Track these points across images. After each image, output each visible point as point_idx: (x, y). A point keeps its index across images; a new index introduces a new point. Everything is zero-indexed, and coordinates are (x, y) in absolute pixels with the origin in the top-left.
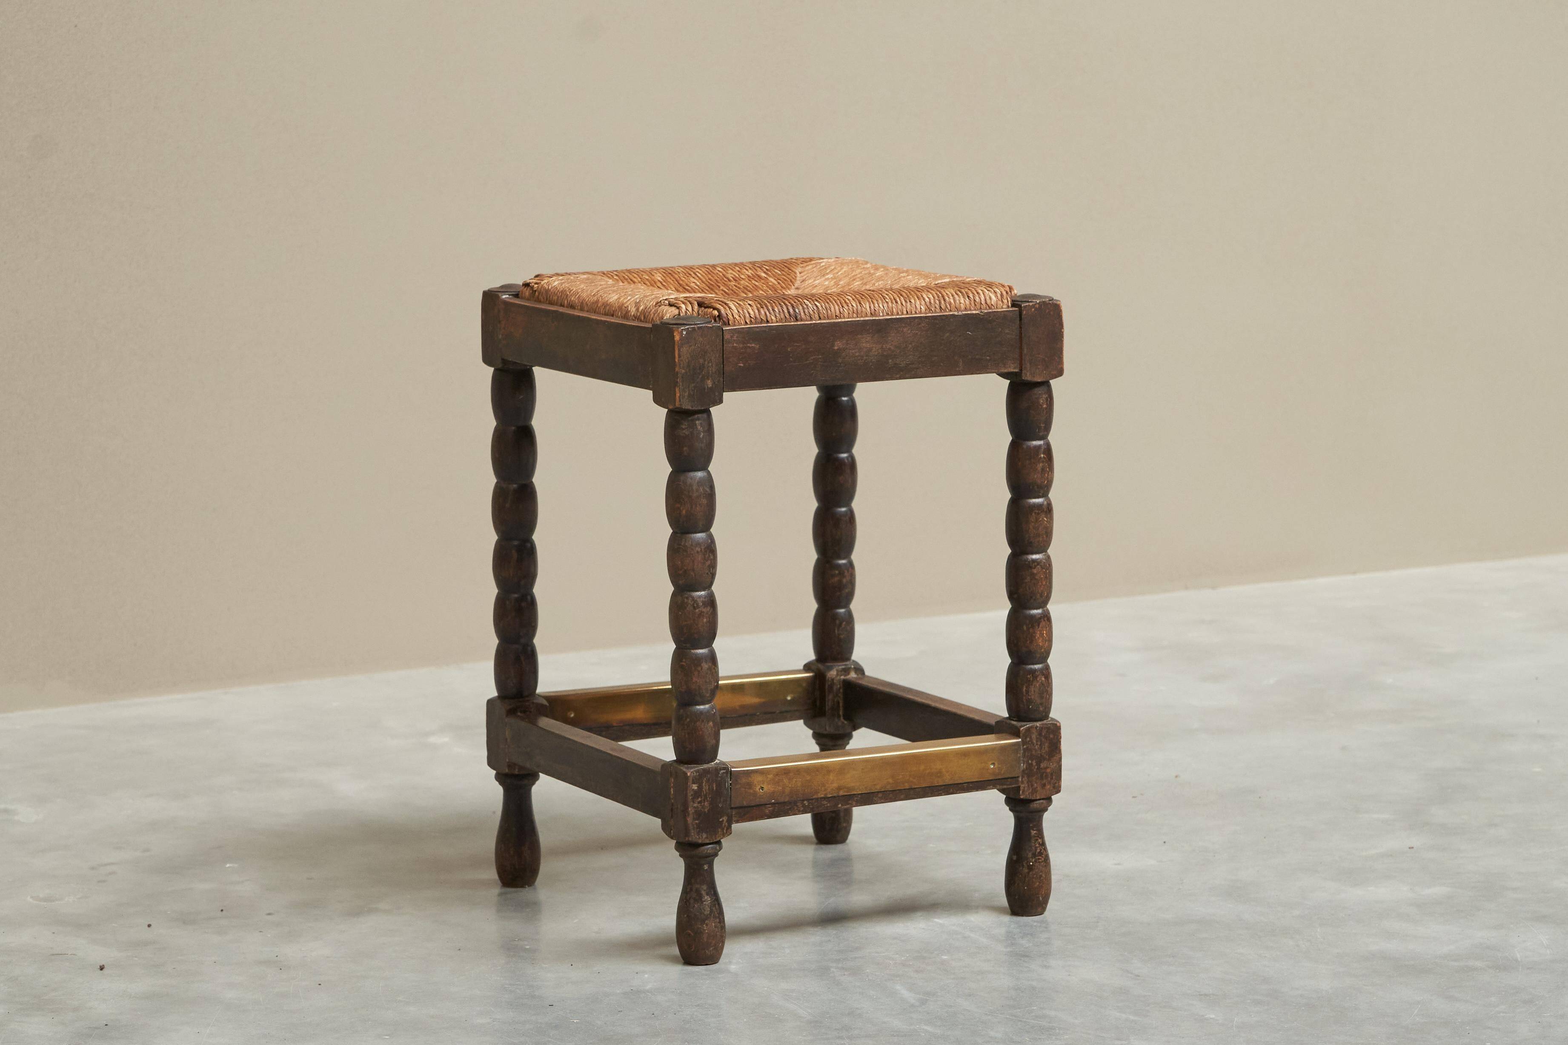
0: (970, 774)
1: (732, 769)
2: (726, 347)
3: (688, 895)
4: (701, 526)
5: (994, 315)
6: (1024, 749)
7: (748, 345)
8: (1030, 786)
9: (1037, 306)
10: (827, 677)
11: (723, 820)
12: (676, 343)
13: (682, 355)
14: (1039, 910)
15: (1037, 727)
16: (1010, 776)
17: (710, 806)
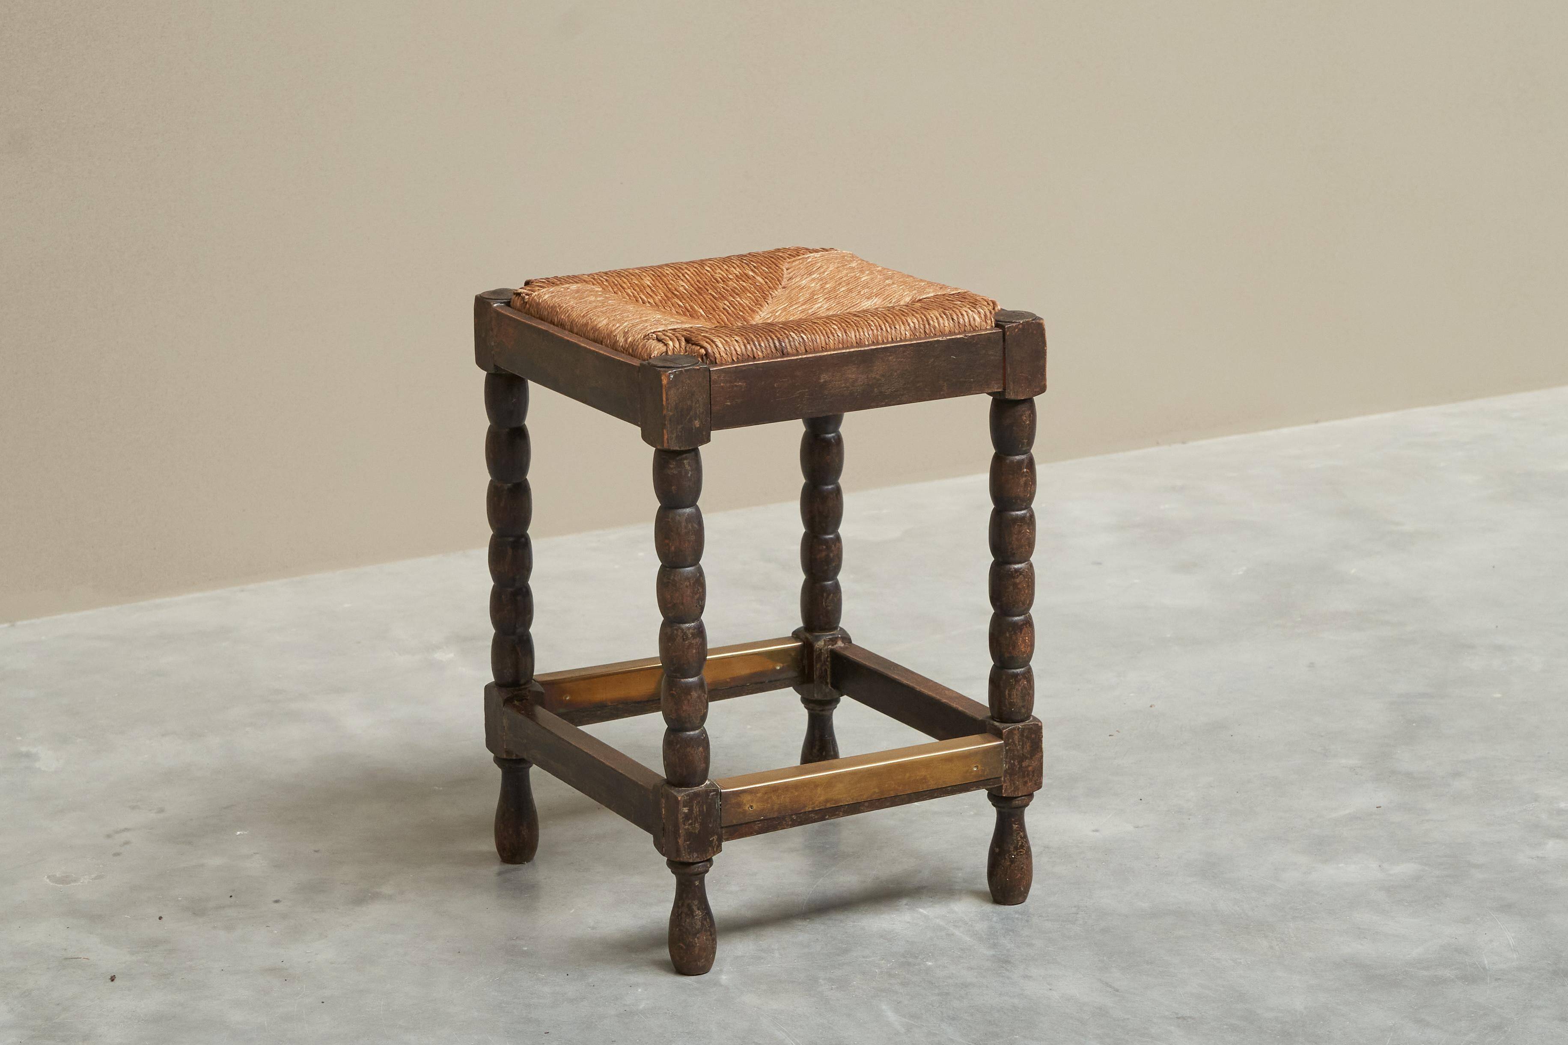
0: (954, 778)
1: (722, 791)
2: (713, 387)
3: (680, 910)
4: (689, 561)
5: (978, 338)
6: (1007, 751)
7: (735, 384)
8: (1012, 784)
9: (1021, 326)
10: (815, 647)
11: (713, 839)
12: (664, 387)
13: (670, 398)
14: (1021, 899)
15: (1019, 728)
16: (993, 777)
17: (700, 827)
